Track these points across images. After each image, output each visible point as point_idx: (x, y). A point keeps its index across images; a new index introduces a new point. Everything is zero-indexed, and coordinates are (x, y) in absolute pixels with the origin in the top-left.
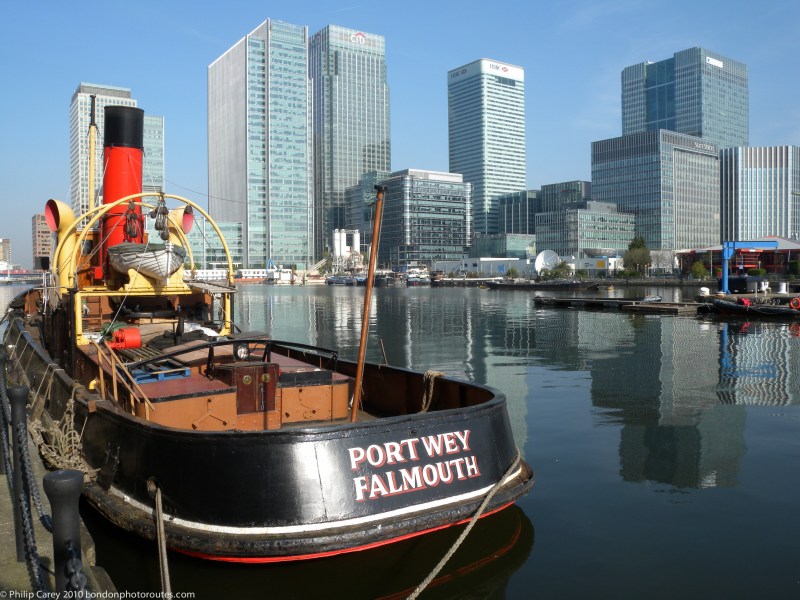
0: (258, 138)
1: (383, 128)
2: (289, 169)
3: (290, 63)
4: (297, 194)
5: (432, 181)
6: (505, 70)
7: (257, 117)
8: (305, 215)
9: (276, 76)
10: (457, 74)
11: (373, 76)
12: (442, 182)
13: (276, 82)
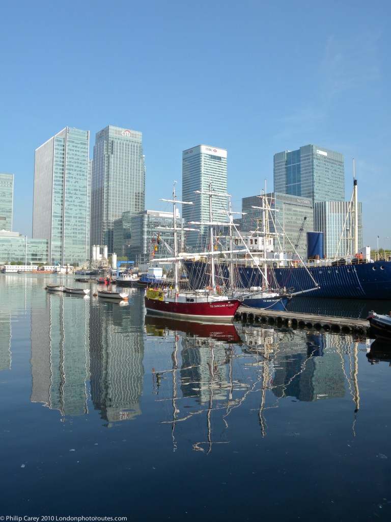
0: (59, 193)
1: (139, 185)
2: (76, 210)
3: (78, 151)
4: (80, 224)
5: (162, 217)
6: (215, 151)
7: (59, 181)
8: (84, 236)
9: (70, 158)
10: (187, 153)
11: (134, 155)
12: (167, 218)
13: (70, 162)
